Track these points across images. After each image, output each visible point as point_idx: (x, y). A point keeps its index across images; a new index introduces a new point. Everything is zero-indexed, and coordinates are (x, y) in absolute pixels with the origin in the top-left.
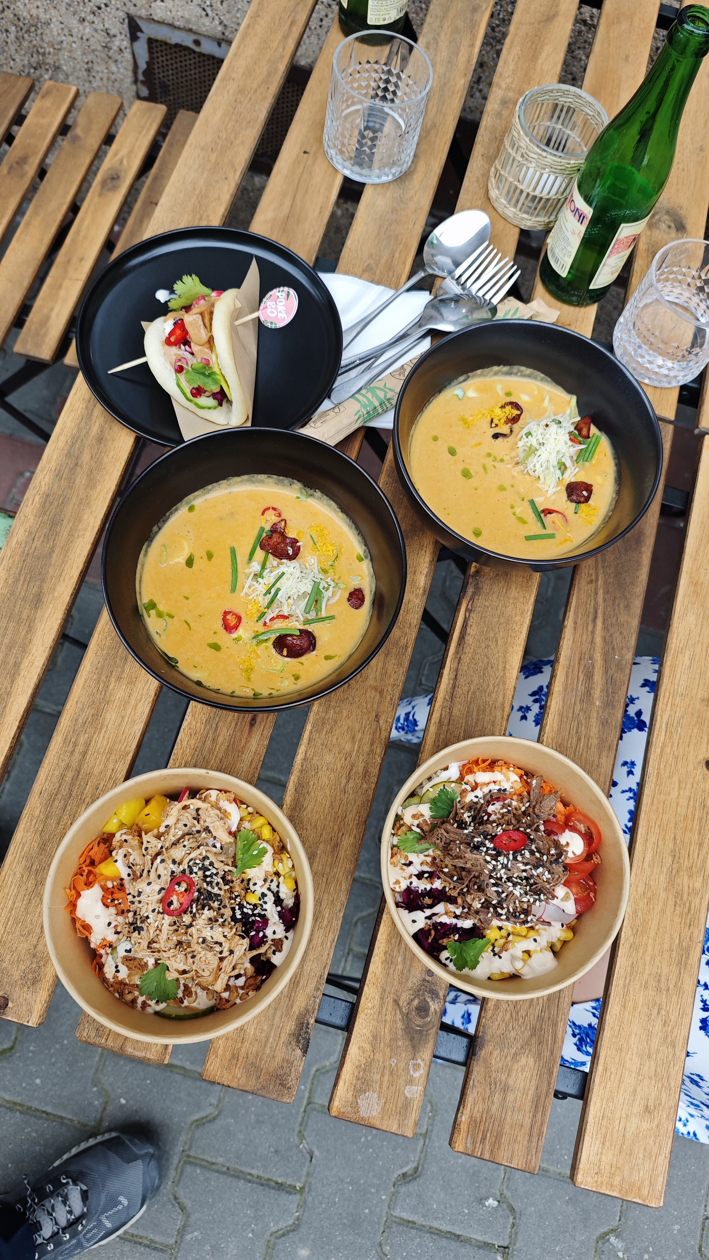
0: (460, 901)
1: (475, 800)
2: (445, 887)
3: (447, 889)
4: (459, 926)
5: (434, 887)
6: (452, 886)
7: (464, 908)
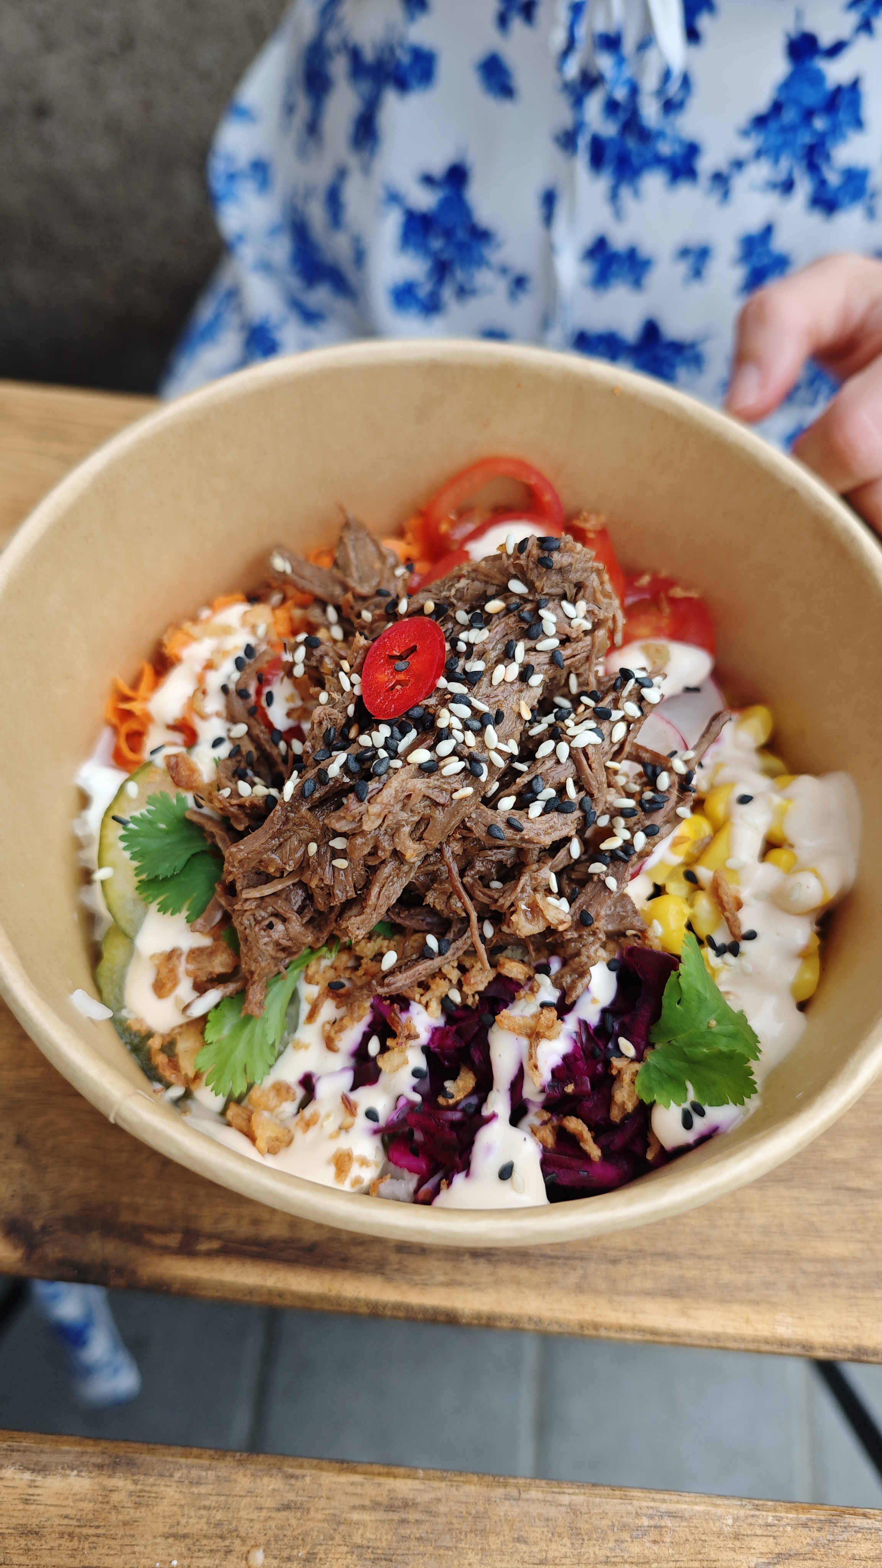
0: (515, 970)
1: (224, 750)
2: (445, 1002)
3: (456, 996)
4: (593, 1019)
5: (424, 1037)
6: (455, 975)
7: (544, 969)
